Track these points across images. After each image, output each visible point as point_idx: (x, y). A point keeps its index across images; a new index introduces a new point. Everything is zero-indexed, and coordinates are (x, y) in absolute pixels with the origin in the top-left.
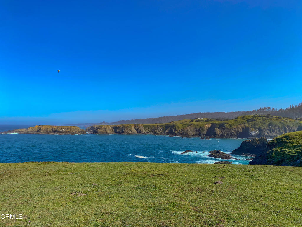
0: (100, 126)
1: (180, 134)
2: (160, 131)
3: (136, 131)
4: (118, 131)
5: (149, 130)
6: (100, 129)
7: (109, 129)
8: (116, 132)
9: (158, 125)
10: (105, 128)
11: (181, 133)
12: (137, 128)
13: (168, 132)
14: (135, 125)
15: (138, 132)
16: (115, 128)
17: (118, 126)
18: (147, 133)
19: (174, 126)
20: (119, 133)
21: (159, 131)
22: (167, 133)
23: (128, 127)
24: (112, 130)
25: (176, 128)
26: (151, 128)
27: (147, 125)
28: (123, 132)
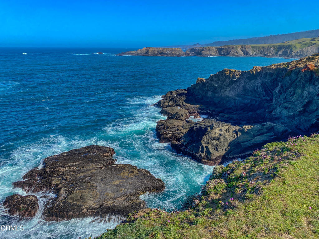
0: (204, 48)
1: (297, 56)
2: (272, 52)
3: (242, 53)
4: (222, 52)
5: (258, 51)
6: (204, 50)
7: (214, 51)
8: (220, 54)
9: (268, 46)
10: (209, 50)
11: (299, 54)
12: (244, 49)
13: (282, 53)
14: (242, 46)
15: (244, 54)
16: (220, 50)
17: (222, 47)
18: (256, 55)
19: (289, 46)
20: (224, 55)
21: (270, 53)
22: (280, 54)
23: (234, 48)
24: (216, 52)
25: (292, 49)
27: (255, 46)
28: (228, 54)
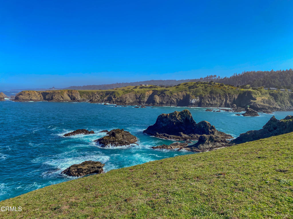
0: (22, 92)
1: (118, 102)
2: (97, 98)
3: (69, 98)
4: (47, 97)
5: (87, 97)
6: (22, 95)
7: (35, 95)
8: (45, 99)
9: (97, 92)
10: (29, 94)
11: (119, 100)
12: (70, 94)
13: (107, 99)
14: (68, 91)
15: (71, 99)
16: (44, 94)
17: (47, 92)
18: (83, 100)
19: (113, 92)
20: (48, 100)
21: (96, 98)
22: (105, 100)
23: (59, 93)
24: (40, 96)
25: (115, 95)
26: (89, 95)
27: (84, 92)
28: (52, 99)
